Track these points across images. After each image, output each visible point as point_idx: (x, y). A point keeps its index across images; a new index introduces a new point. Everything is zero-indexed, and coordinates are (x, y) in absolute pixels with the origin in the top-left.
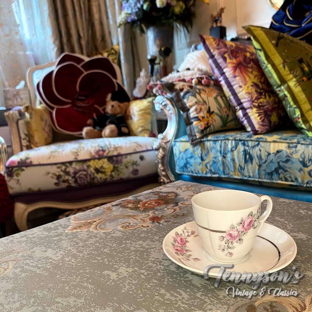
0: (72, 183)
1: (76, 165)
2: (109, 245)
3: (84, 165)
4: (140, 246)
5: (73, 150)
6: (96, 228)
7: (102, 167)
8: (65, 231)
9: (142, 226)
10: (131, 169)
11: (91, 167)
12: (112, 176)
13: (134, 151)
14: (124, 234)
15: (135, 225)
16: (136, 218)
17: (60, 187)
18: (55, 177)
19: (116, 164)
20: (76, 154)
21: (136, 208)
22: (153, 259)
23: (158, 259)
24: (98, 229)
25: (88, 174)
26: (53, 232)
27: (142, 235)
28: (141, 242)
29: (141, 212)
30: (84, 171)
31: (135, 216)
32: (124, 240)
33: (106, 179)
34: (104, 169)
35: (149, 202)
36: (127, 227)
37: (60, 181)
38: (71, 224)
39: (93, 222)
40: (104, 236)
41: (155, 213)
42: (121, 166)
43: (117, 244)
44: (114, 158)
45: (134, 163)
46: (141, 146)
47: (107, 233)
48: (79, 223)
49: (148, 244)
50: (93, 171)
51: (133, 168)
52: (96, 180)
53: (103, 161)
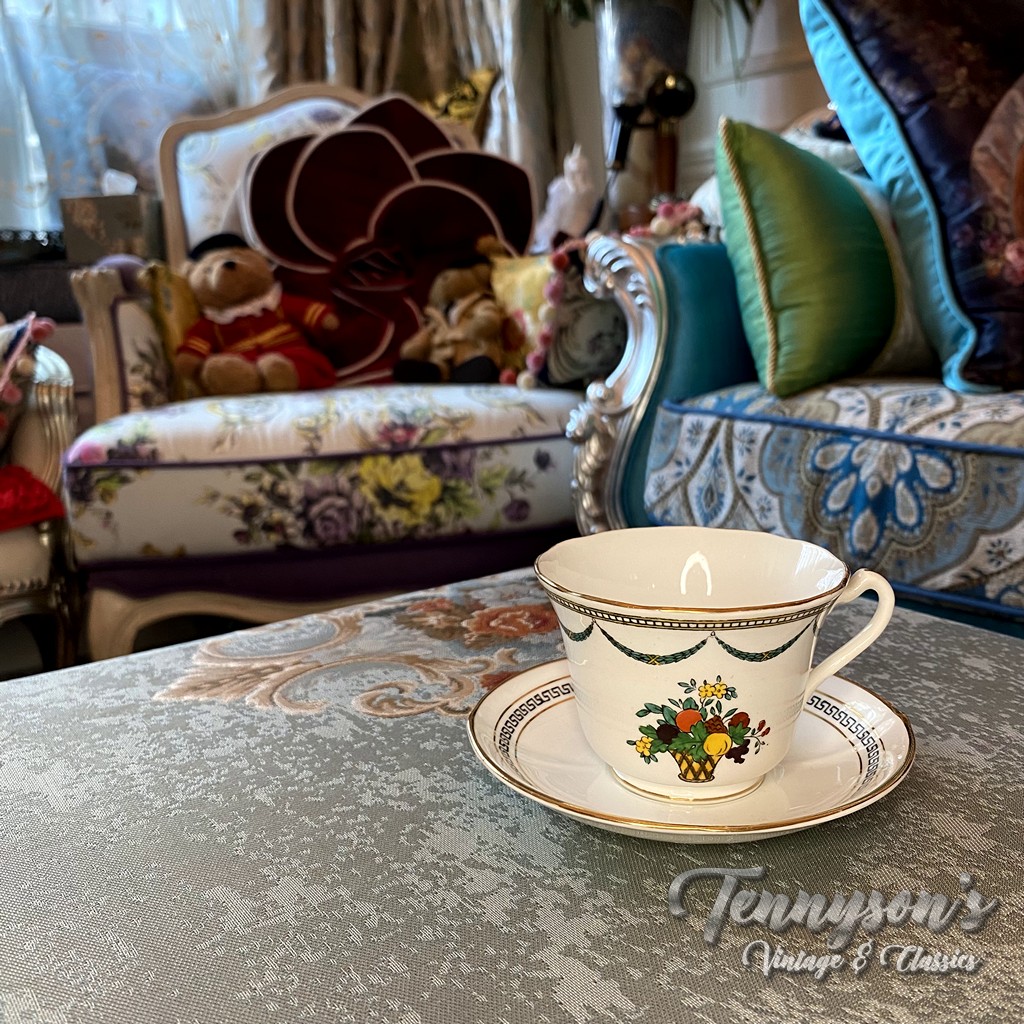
0: (295, 537)
1: (311, 471)
2: (285, 773)
3: (339, 475)
4: (401, 789)
5: (301, 420)
6: (271, 695)
7: (401, 485)
8: (152, 694)
9: (445, 707)
10: (502, 498)
11: (363, 482)
12: (434, 519)
13: (519, 436)
14: (360, 731)
15: (419, 698)
16: (435, 670)
17: (252, 547)
18: (237, 511)
19: (450, 477)
20: (311, 435)
21: (450, 633)
22: (430, 858)
23: (452, 857)
24: (275, 700)
25: (351, 505)
26: (109, 693)
27: (429, 745)
28: (412, 774)
29: (465, 651)
30: (340, 494)
31: (433, 661)
32: (349, 758)
33: (416, 527)
34: (409, 491)
35: (508, 615)
36: (386, 705)
37: (257, 525)
38: (187, 671)
39: (269, 670)
40: (283, 731)
41: (514, 657)
42: (470, 485)
43: (317, 771)
44: (446, 457)
45: (517, 478)
46: (541, 418)
47: (300, 721)
48: (218, 668)
49: (438, 786)
50: (371, 498)
51: (511, 495)
52: (378, 530)
53: (405, 463)
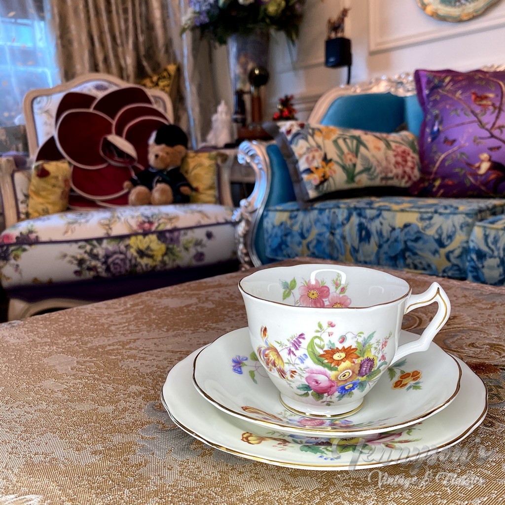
0: (102, 272)
1: (108, 243)
3: (120, 244)
5: (102, 221)
7: (148, 248)
10: (193, 251)
11: (131, 247)
12: (163, 262)
13: (198, 224)
17: (82, 277)
18: (75, 262)
19: (170, 244)
20: (107, 227)
25: (126, 257)
30: (121, 253)
33: (155, 267)
34: (152, 250)
37: (84, 268)
42: (178, 246)
44: (168, 235)
45: (198, 243)
46: (208, 217)
50: (135, 254)
51: (196, 250)
52: (139, 268)
53: (150, 239)
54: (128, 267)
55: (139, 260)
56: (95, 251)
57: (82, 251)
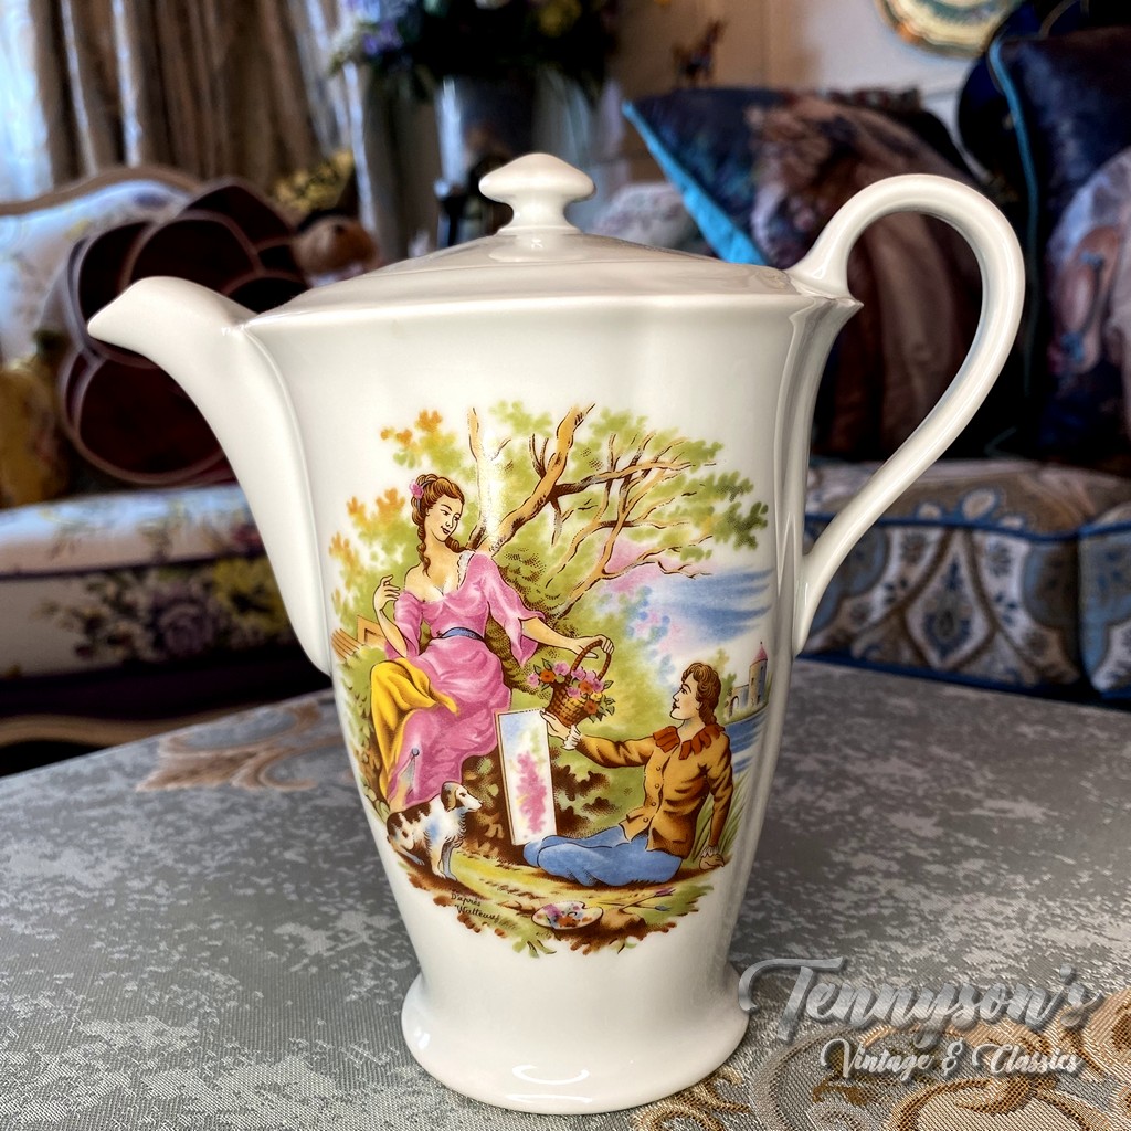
0: (144, 650)
1: (160, 579)
2: (302, 837)
3: (191, 581)
5: (149, 524)
6: (256, 778)
7: (260, 589)
8: (132, 786)
11: (218, 587)
17: (96, 662)
18: (78, 624)
20: (160, 540)
24: (264, 782)
25: (205, 613)
30: (192, 601)
34: (269, 596)
37: (101, 639)
39: (242, 757)
40: (284, 805)
43: (336, 833)
47: (297, 796)
50: (227, 605)
52: (236, 637)
53: (264, 566)
54: (208, 635)
55: (236, 619)
56: (129, 597)
57: (94, 598)
